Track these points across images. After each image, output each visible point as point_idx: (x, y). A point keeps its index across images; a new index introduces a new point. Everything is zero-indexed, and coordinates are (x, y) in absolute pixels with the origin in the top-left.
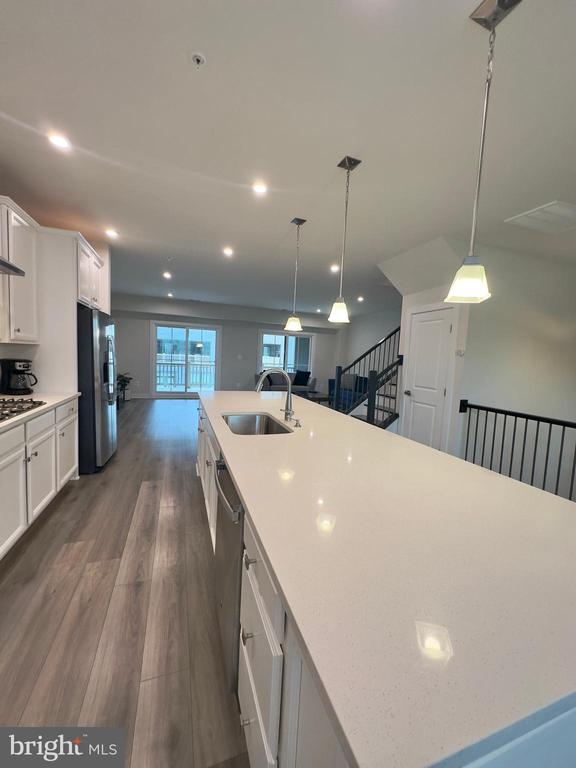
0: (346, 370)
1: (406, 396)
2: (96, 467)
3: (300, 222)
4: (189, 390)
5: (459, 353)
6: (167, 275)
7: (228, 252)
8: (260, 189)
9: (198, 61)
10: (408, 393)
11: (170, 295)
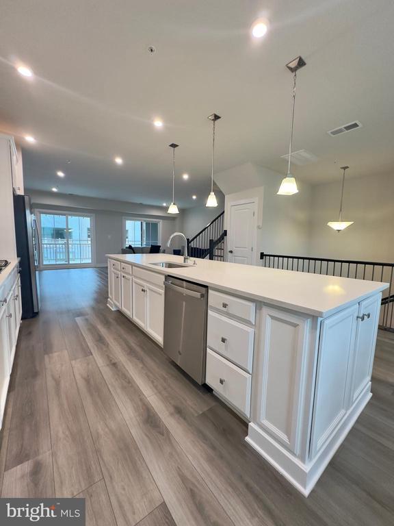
0: (193, 240)
1: (229, 254)
2: (34, 313)
3: (174, 146)
4: (71, 262)
5: (259, 227)
6: (61, 174)
7: (119, 161)
8: (158, 124)
9: (152, 50)
10: (231, 252)
11: (54, 190)
